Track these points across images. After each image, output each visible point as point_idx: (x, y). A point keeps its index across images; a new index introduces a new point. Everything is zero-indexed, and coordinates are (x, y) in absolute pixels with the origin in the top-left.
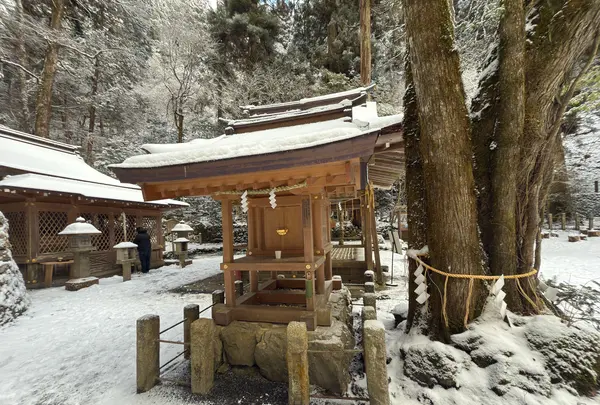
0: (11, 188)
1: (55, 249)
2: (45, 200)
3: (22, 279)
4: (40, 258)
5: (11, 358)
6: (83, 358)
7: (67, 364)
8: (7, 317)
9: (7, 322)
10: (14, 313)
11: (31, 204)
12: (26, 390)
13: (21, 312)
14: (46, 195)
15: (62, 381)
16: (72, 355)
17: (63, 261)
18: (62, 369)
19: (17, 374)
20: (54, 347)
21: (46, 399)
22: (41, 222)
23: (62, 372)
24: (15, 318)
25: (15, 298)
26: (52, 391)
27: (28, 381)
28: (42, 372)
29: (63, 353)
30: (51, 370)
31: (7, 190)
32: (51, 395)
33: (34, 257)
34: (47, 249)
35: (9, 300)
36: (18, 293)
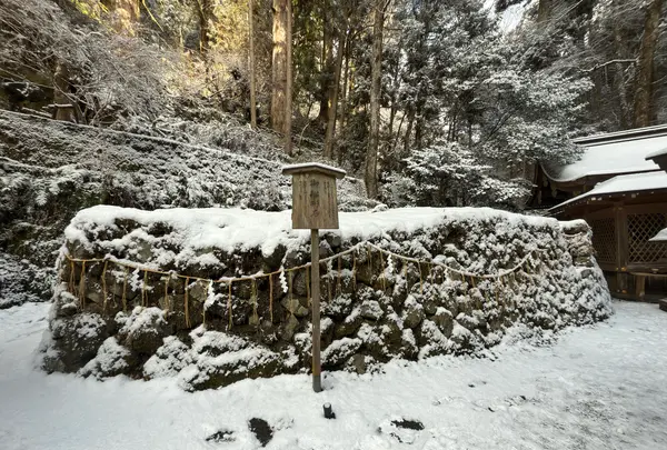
0: (597, 196)
1: (648, 258)
2: (633, 202)
3: (606, 286)
4: (631, 267)
5: (581, 355)
6: (649, 391)
7: (628, 387)
8: (588, 319)
9: (587, 323)
10: (594, 317)
11: (619, 209)
12: (581, 387)
13: (602, 318)
14: (633, 196)
15: (615, 399)
16: (636, 381)
17: (658, 273)
18: (620, 388)
19: (580, 370)
20: (621, 364)
21: (595, 405)
22: (631, 227)
23: (620, 392)
24: (595, 321)
25: (596, 304)
26: (603, 403)
27: (586, 381)
28: (600, 380)
29: (627, 374)
30: (609, 384)
31: (594, 199)
32: (600, 405)
33: (623, 265)
34: (638, 258)
35: (589, 304)
36: (599, 299)
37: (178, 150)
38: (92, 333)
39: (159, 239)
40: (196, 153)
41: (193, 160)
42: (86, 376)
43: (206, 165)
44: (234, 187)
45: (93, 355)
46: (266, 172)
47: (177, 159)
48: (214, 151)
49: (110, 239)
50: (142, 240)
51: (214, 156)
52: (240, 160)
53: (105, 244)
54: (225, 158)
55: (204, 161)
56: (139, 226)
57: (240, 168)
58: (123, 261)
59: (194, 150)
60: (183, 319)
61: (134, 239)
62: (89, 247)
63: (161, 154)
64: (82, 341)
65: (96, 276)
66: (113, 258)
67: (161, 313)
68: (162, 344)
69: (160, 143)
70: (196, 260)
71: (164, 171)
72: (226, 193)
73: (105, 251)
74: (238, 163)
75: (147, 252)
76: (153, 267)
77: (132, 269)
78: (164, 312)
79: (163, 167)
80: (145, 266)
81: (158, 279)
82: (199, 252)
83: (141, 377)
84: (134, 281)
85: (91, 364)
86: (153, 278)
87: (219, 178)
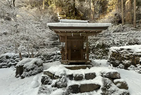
37: (111, 35)
38: (118, 63)
39: (128, 51)
40: (114, 35)
41: (114, 36)
42: (118, 68)
43: (116, 37)
44: (124, 40)
45: (118, 65)
46: (132, 35)
47: (110, 37)
48: (118, 34)
49: (120, 51)
50: (126, 51)
51: (118, 35)
52: (124, 34)
53: (119, 52)
54: (120, 34)
55: (116, 36)
56: (124, 49)
57: (124, 36)
58: (122, 54)
59: (114, 34)
60: (134, 63)
61: (124, 51)
62: (117, 52)
63: (108, 37)
64: (117, 64)
65: (118, 56)
66: (121, 54)
67: (130, 62)
68: (131, 66)
69: (107, 35)
70: (137, 54)
71: (108, 40)
72: (122, 41)
73: (119, 53)
74: (124, 35)
75: (126, 53)
76: (128, 55)
77: (124, 55)
78: (131, 61)
79: (108, 39)
80: (126, 55)
81: (129, 57)
82: (137, 53)
83: (127, 70)
84: (125, 57)
85: (118, 67)
86: (128, 56)
87: (119, 39)
